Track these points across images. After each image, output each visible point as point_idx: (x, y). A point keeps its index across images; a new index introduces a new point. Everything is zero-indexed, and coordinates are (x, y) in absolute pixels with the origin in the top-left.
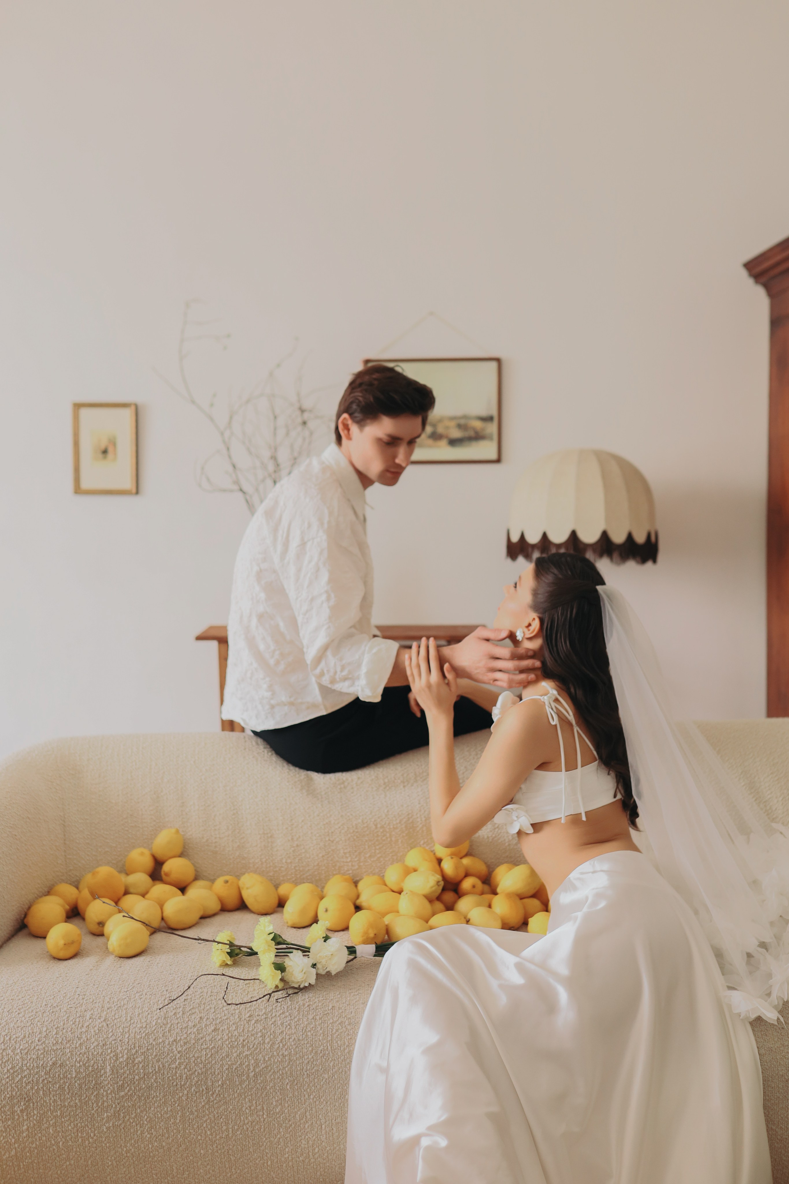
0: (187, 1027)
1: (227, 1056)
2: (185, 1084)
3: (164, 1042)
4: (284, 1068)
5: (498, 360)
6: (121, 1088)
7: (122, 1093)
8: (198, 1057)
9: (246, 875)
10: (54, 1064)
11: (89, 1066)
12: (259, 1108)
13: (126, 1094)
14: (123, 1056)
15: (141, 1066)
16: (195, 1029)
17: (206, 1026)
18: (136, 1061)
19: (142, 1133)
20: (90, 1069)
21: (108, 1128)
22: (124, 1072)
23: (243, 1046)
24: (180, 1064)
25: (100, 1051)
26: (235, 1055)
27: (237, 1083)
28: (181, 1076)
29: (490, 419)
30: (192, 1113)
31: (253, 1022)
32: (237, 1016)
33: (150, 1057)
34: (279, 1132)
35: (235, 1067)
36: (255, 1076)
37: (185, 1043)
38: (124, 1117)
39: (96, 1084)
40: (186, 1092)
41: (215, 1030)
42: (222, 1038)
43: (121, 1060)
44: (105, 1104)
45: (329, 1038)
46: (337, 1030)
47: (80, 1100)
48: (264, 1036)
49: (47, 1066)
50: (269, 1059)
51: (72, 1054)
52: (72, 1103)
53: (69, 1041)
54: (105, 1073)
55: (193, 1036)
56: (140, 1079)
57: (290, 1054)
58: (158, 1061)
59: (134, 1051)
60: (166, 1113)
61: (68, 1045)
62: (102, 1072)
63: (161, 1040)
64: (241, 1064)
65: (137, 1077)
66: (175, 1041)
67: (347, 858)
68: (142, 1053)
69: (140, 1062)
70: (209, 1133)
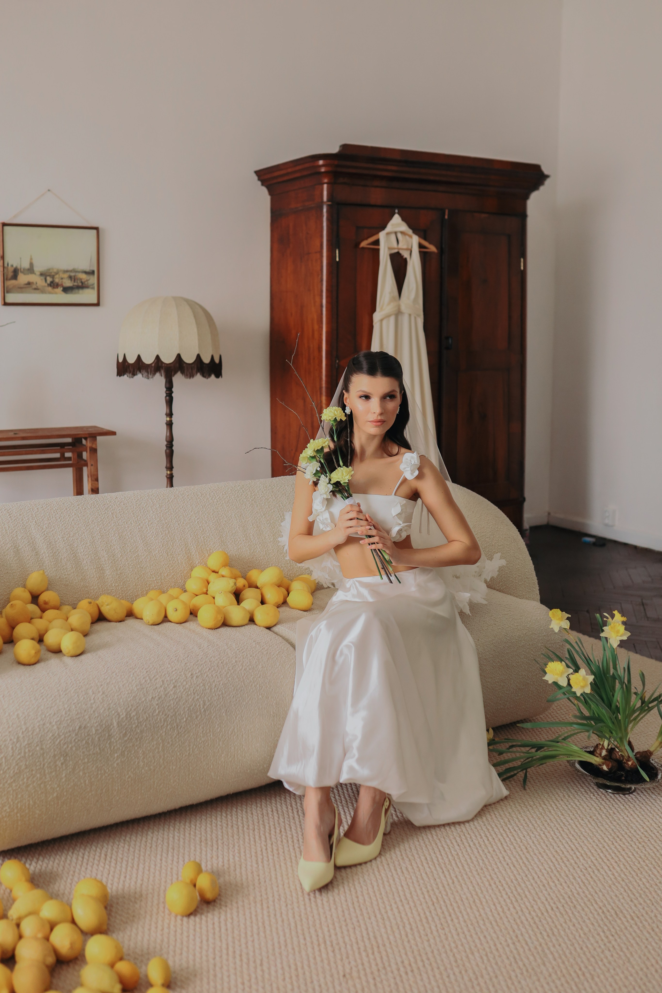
0: (156, 688)
1: (186, 701)
2: (164, 724)
3: (146, 700)
4: (220, 703)
5: (97, 229)
6: (125, 735)
7: (126, 738)
8: (169, 706)
9: (102, 596)
10: (80, 727)
11: (102, 725)
12: (208, 731)
13: (128, 739)
14: (123, 714)
15: (135, 718)
16: (162, 689)
17: (168, 685)
18: (132, 715)
19: (138, 763)
20: (104, 726)
21: (117, 764)
22: (126, 725)
23: (194, 694)
24: (159, 712)
25: (107, 713)
26: (191, 700)
27: (195, 718)
28: (161, 720)
29: (93, 273)
30: (168, 743)
31: (195, 677)
32: (184, 676)
33: (140, 712)
34: (219, 744)
35: (192, 708)
36: (205, 711)
37: (159, 698)
38: (128, 754)
39: (109, 735)
40: (164, 730)
41: (175, 687)
42: (180, 691)
43: (122, 717)
44: (116, 748)
45: (242, 680)
46: (244, 674)
47: (100, 749)
48: (204, 685)
49: (75, 730)
50: (211, 698)
51: (90, 719)
52: (95, 751)
53: (85, 711)
54: (113, 727)
55: (162, 693)
56: (136, 727)
57: (222, 694)
58: (145, 713)
59: (129, 709)
60: (153, 746)
61: (86, 713)
62: (112, 727)
63: (143, 699)
64: (195, 705)
65: (134, 726)
66: (152, 698)
67: (153, 578)
68: (135, 710)
69: (134, 716)
70: (178, 754)
